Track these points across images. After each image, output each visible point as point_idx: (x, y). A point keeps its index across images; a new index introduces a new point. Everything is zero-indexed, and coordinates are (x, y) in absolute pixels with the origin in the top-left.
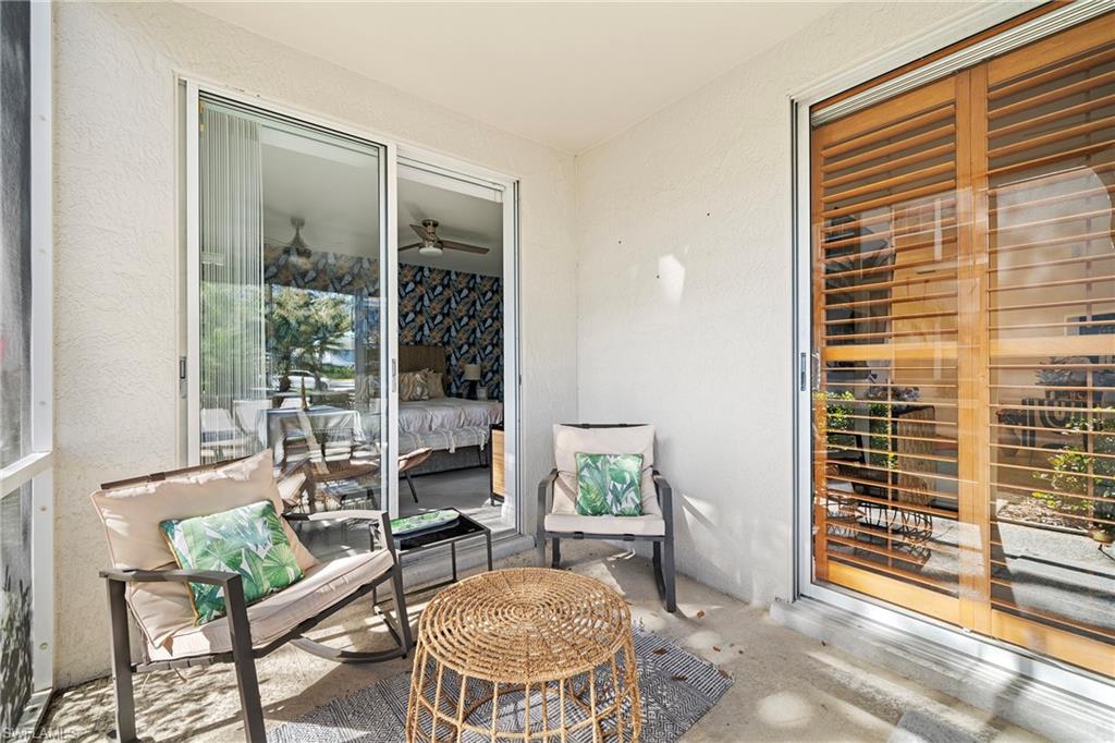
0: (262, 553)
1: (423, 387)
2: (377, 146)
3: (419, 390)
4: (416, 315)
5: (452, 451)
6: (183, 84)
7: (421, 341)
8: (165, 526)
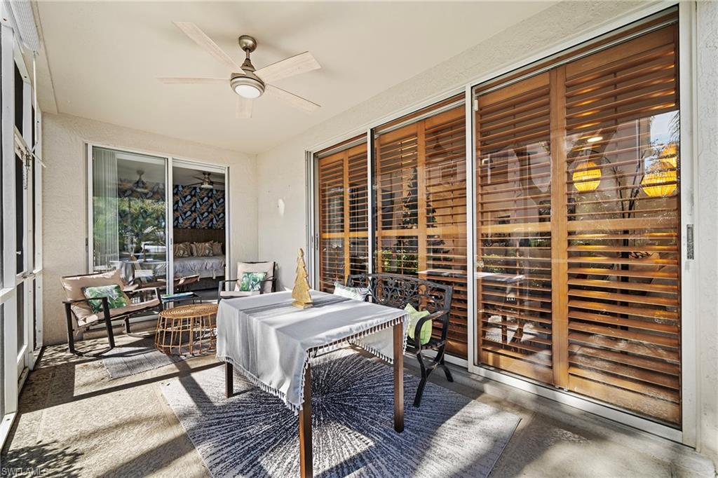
0: (115, 299)
1: (209, 250)
2: (165, 158)
3: (207, 252)
4: (192, 213)
5: (214, 278)
6: (87, 144)
7: (195, 226)
8: (83, 289)
